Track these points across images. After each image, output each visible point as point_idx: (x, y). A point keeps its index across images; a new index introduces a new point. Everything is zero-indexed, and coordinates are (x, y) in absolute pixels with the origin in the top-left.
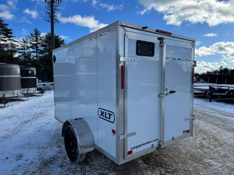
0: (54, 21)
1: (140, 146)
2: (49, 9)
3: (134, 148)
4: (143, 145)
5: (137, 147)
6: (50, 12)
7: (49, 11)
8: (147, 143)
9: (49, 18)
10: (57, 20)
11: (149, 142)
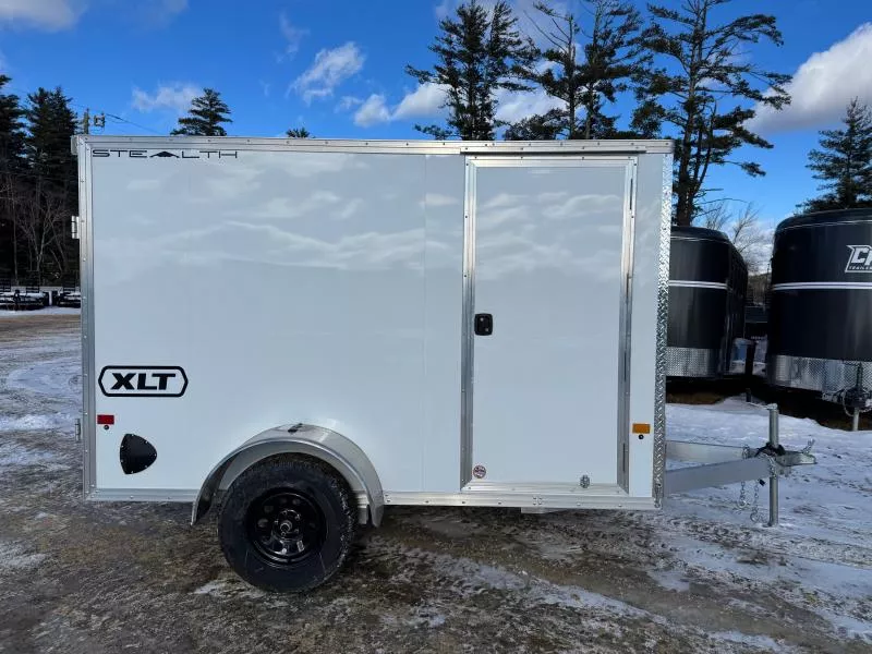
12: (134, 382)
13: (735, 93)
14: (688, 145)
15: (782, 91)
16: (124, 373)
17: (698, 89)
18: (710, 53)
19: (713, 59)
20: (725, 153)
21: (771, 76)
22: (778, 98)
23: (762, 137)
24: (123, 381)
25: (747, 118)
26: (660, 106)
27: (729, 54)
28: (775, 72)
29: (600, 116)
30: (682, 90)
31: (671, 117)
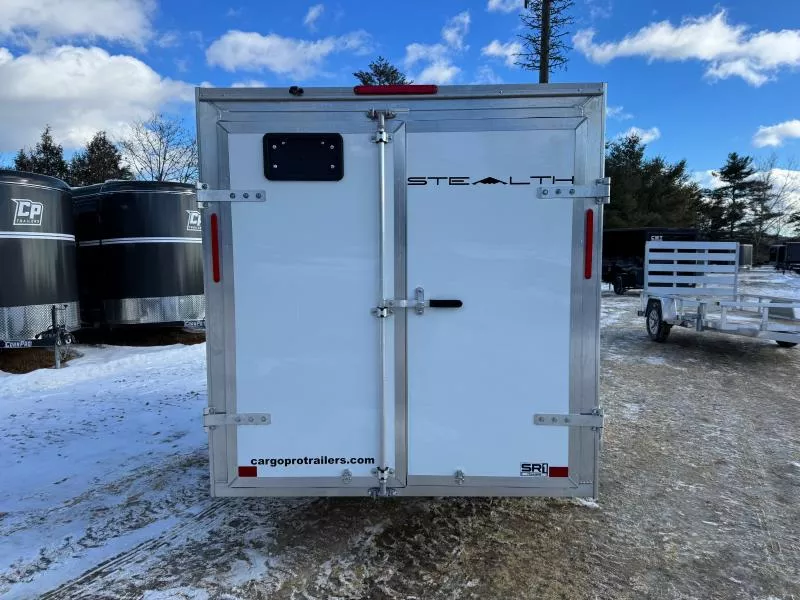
0: (550, 62)
1: (287, 462)
2: (534, 27)
3: (262, 462)
4: (300, 461)
5: (274, 463)
6: (540, 34)
7: (537, 33)
8: (317, 461)
9: (535, 57)
10: (558, 58)
11: (331, 461)
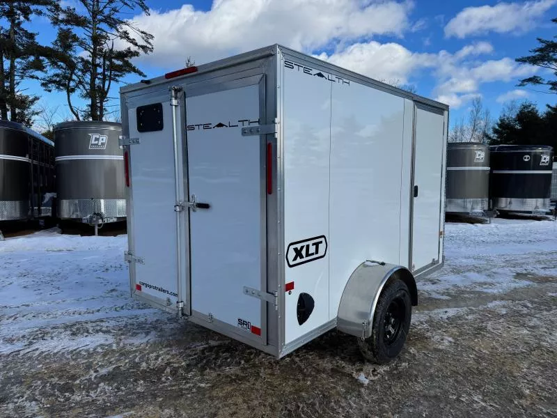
1: (150, 287)
3: (142, 284)
4: (154, 287)
5: (146, 285)
8: (160, 290)
11: (164, 291)
12: (304, 252)
13: (122, 37)
14: (96, 66)
15: (149, 43)
16: (299, 246)
17: (98, 29)
18: (105, 7)
19: (107, 12)
20: (121, 76)
21: (142, 32)
22: (146, 47)
23: (140, 69)
24: (298, 253)
25: (135, 56)
26: (75, 35)
27: (117, 11)
28: (145, 31)
29: (22, 30)
30: (88, 27)
31: (82, 44)
